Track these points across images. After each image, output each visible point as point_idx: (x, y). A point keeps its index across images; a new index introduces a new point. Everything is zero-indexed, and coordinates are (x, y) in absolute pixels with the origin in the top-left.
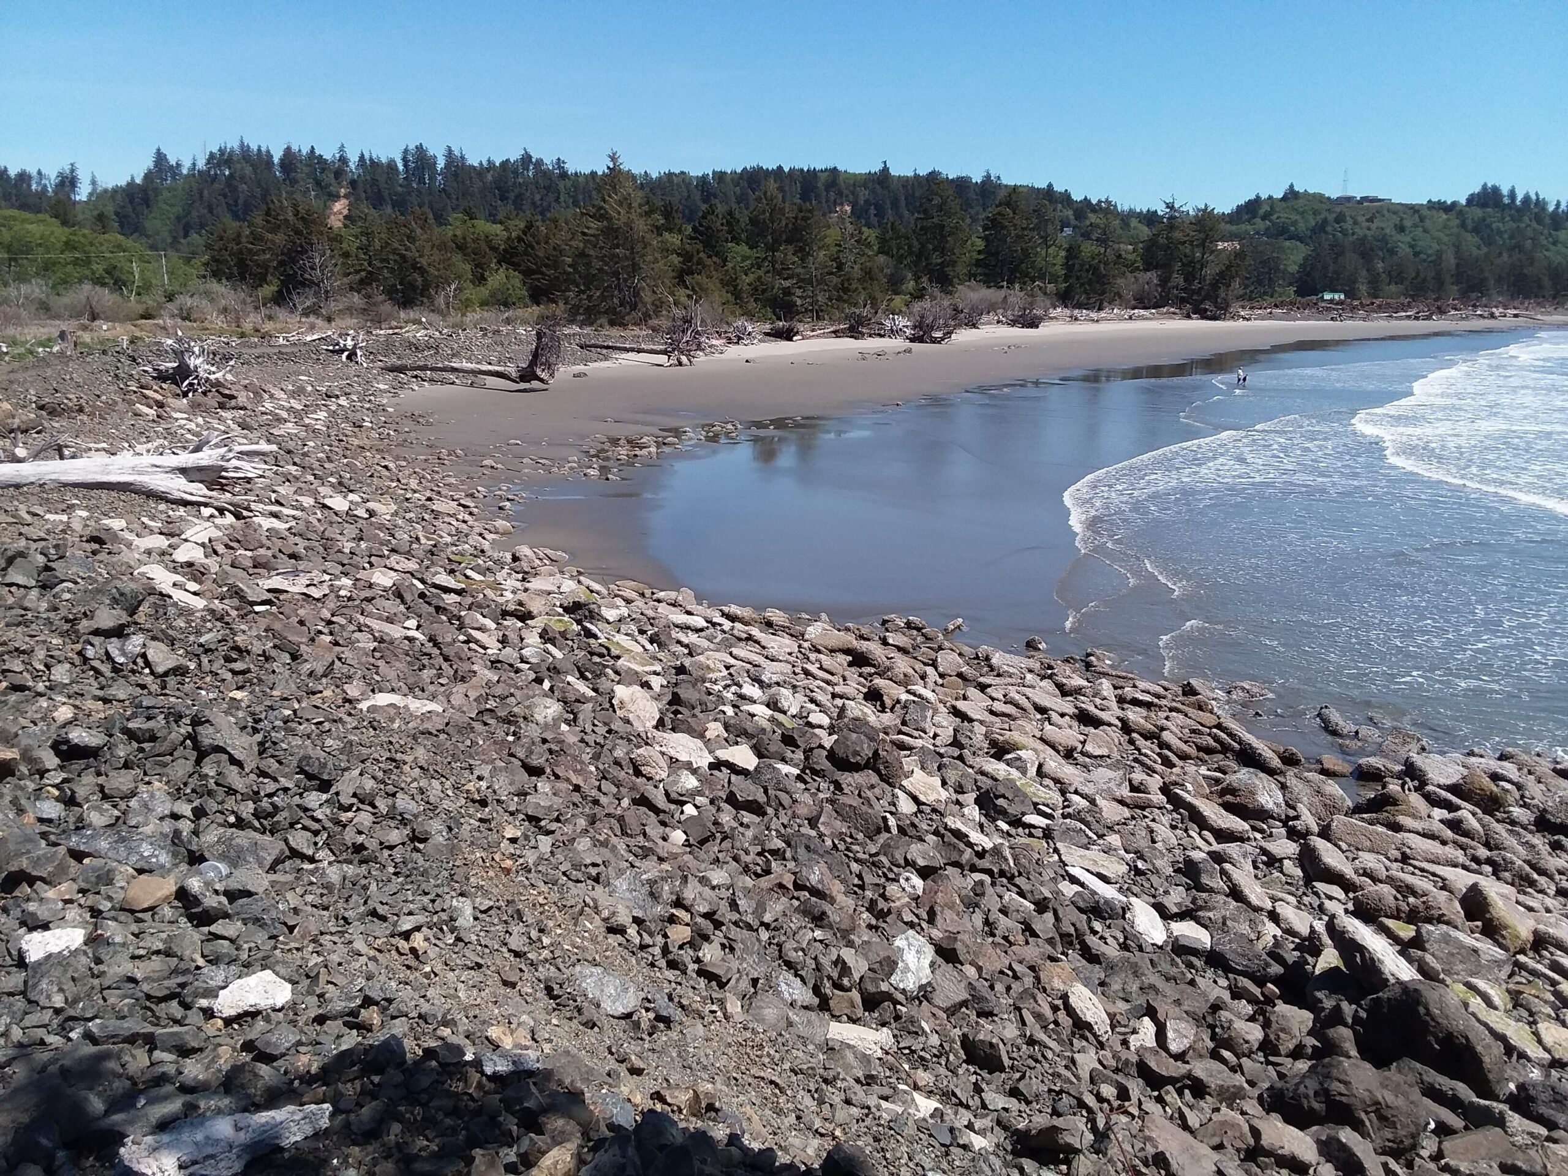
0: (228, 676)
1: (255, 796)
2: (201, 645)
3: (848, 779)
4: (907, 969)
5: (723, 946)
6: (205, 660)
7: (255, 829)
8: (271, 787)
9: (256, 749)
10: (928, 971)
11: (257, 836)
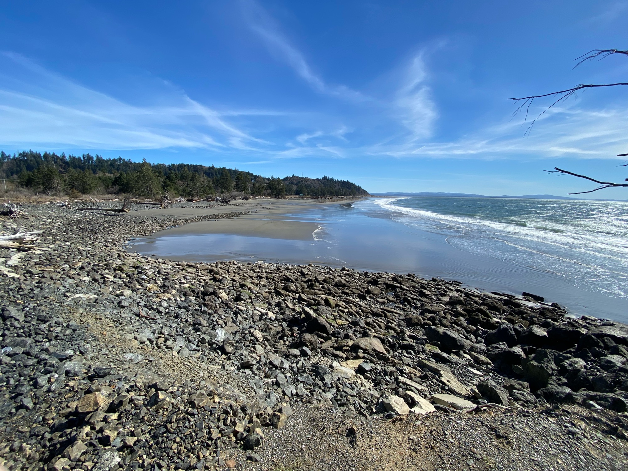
1: (23, 328)
2: (9, 289)
3: (206, 298)
4: (219, 336)
5: (173, 341)
6: (11, 293)
8: (29, 325)
9: (23, 316)
10: (224, 336)
11: (24, 338)
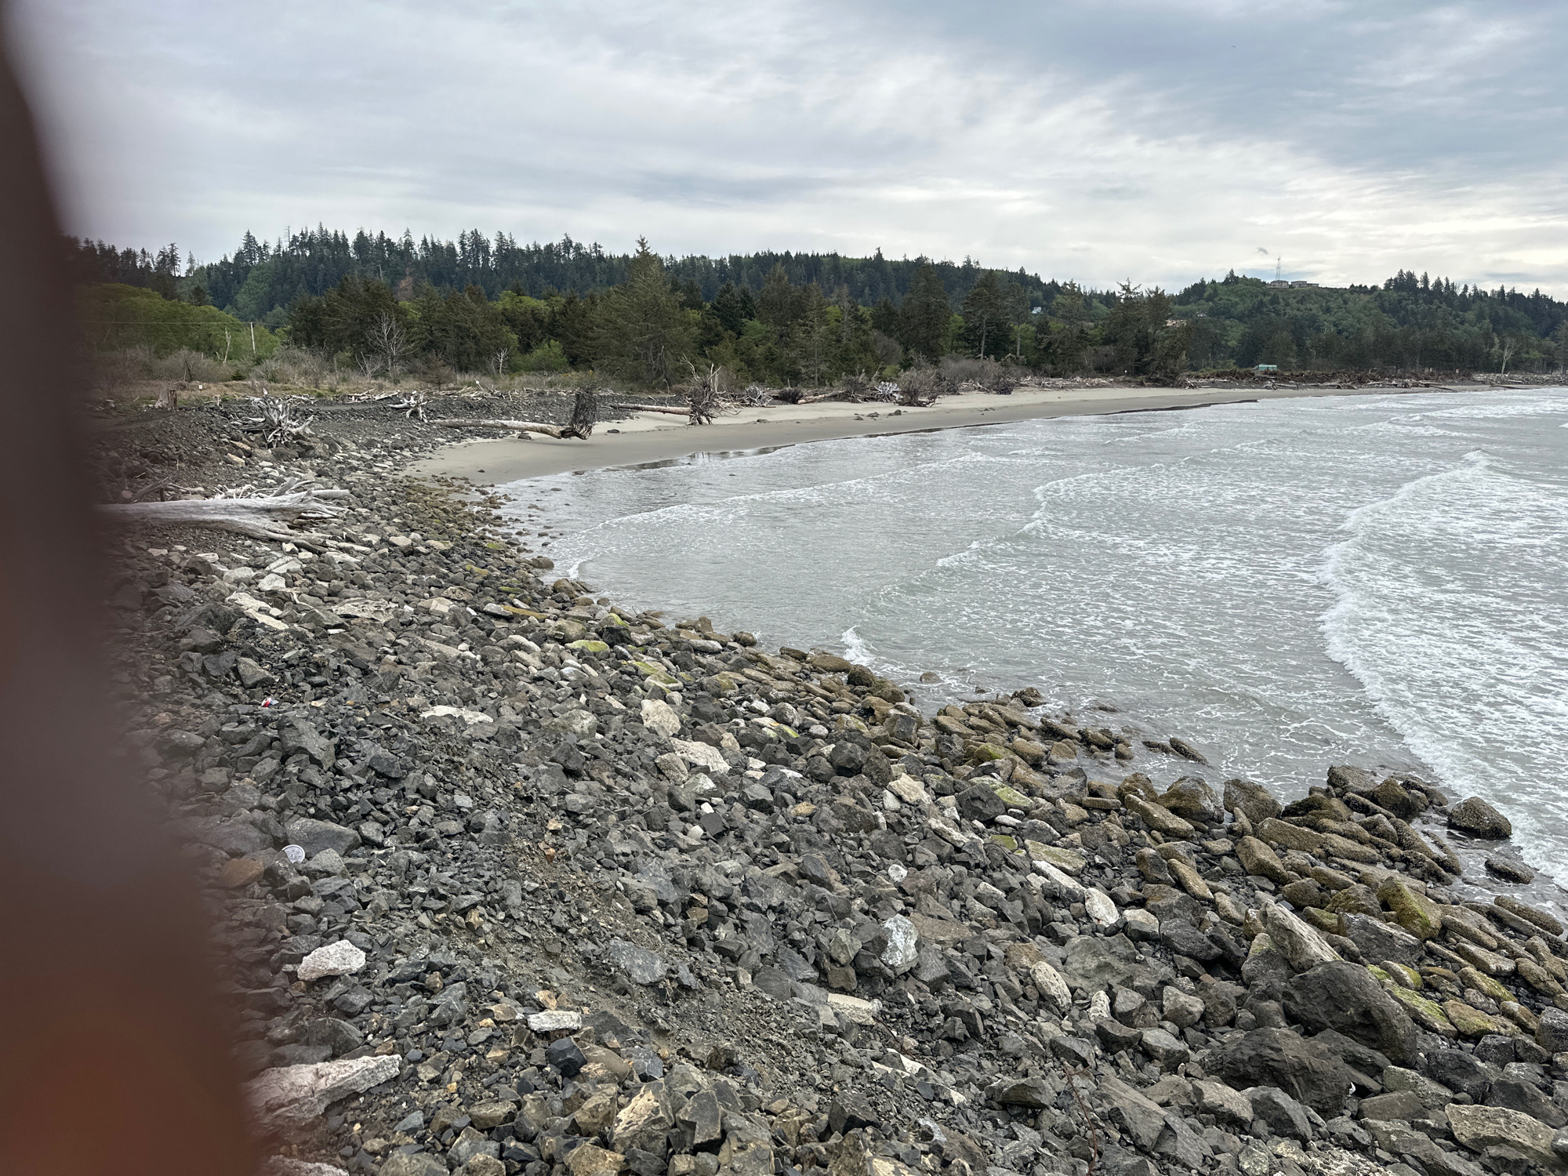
0: (307, 687)
1: (332, 791)
2: (285, 661)
3: (845, 782)
4: (896, 948)
5: (736, 926)
6: (288, 674)
7: (332, 820)
8: (346, 783)
9: (333, 750)
10: (913, 950)
11: (334, 825)
